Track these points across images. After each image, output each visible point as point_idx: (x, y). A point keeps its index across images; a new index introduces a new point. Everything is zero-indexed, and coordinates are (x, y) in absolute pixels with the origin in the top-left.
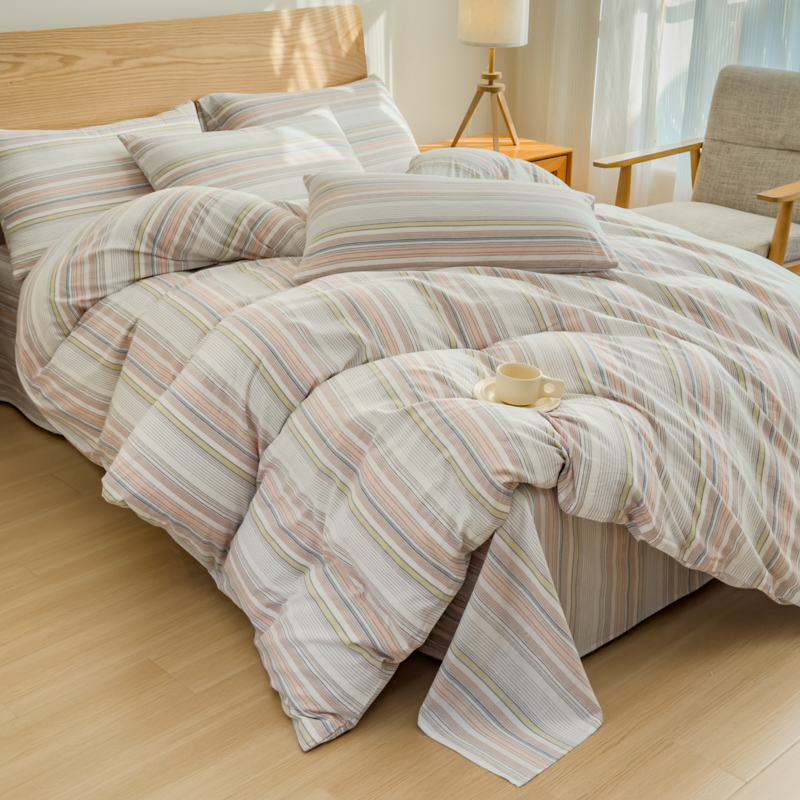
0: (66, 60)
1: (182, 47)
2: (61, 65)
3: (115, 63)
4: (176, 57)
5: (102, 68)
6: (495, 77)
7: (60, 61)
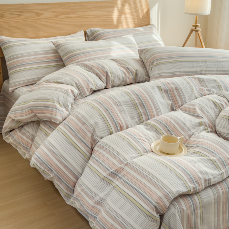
0: (38, 14)
1: (81, 11)
2: (36, 16)
3: (56, 16)
4: (79, 15)
5: (51, 18)
6: (197, 26)
7: (36, 15)
